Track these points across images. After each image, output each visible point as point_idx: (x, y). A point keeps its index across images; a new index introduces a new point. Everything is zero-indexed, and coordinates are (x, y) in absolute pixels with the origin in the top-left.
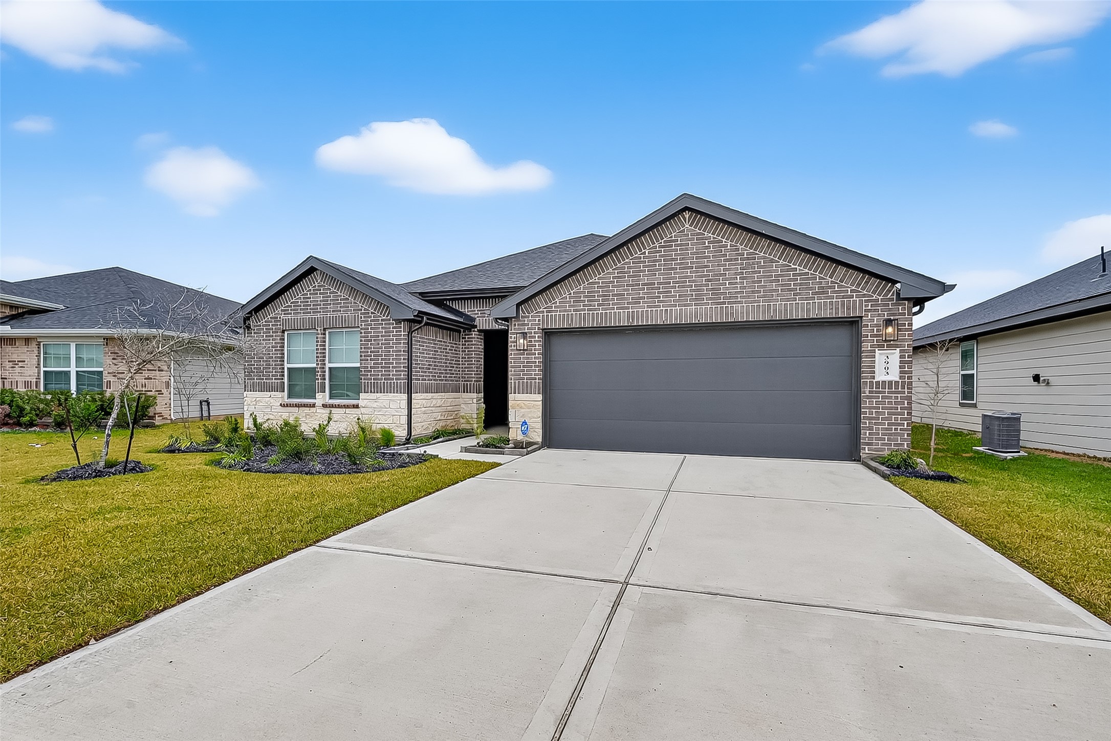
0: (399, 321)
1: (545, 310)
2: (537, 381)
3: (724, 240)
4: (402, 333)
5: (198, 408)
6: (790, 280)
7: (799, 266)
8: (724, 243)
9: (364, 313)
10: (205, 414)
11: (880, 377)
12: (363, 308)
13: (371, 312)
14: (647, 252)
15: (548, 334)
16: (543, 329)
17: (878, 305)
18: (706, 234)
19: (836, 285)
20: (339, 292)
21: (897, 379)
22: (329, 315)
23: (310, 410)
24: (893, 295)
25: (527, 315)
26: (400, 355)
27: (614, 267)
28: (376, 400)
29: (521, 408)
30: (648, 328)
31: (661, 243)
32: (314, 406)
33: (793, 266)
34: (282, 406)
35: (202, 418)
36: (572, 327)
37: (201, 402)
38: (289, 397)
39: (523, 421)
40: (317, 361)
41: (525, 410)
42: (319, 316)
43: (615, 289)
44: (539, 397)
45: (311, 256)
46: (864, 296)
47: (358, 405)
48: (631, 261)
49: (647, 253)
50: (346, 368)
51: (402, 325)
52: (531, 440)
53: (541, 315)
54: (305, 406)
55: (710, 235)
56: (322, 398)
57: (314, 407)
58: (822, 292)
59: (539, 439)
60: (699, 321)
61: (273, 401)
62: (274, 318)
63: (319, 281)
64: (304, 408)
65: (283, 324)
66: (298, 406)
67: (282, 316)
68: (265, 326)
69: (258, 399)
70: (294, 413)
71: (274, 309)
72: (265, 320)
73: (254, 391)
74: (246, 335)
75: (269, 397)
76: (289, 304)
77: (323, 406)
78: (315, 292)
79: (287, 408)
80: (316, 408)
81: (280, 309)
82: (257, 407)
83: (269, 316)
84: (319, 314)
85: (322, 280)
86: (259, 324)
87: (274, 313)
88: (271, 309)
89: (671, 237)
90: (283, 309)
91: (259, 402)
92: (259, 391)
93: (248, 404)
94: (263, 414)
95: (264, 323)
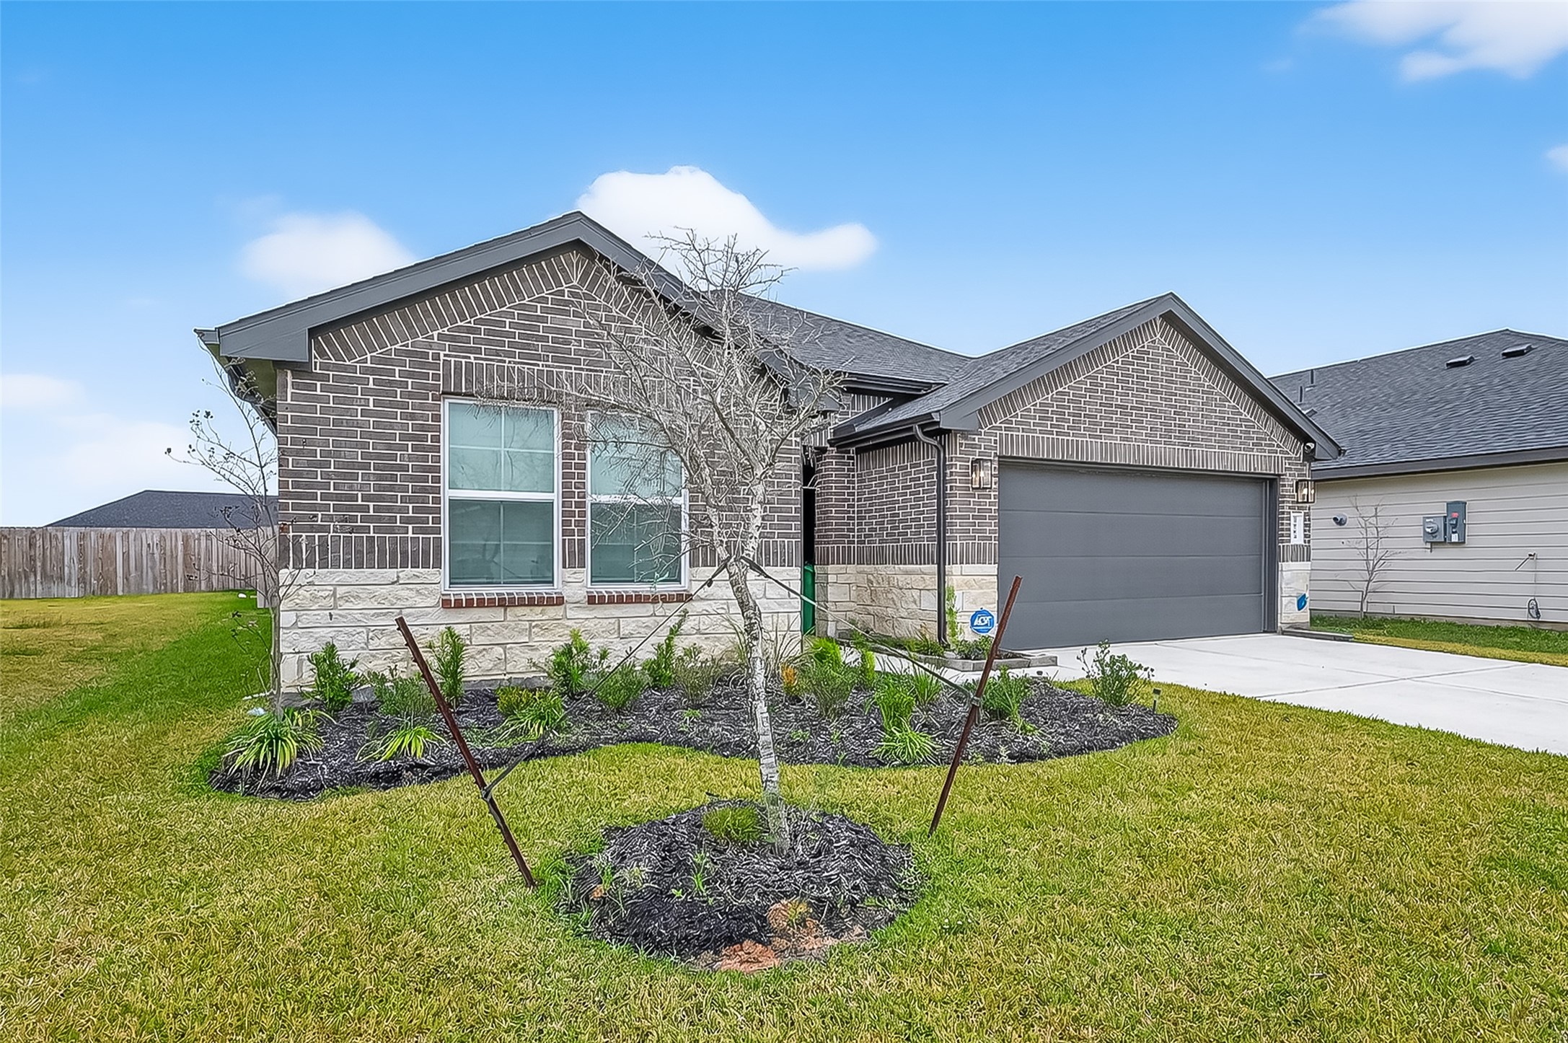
1: (1003, 426)
2: (993, 542)
11: (1294, 542)
15: (1006, 464)
16: (999, 457)
17: (1292, 464)
23: (542, 612)
24: (1300, 454)
32: (560, 601)
34: (450, 607)
38: (458, 582)
39: (979, 610)
44: (993, 569)
54: (531, 602)
57: (559, 604)
61: (405, 593)
62: (409, 354)
63: (575, 283)
64: (527, 610)
65: (447, 377)
66: (503, 603)
67: (442, 353)
68: (373, 371)
69: (341, 591)
70: (489, 625)
71: (410, 328)
72: (372, 354)
73: (324, 565)
74: (290, 390)
75: (393, 583)
76: (470, 322)
77: (591, 600)
78: (562, 307)
79: (467, 610)
80: (565, 608)
81: (435, 333)
82: (340, 612)
83: (393, 347)
84: (573, 366)
85: (582, 281)
86: (348, 363)
87: (410, 342)
88: (398, 328)
89: (1143, 347)
90: (447, 333)
91: (346, 598)
92: (347, 565)
93: (297, 607)
94: (368, 635)
95: (369, 364)
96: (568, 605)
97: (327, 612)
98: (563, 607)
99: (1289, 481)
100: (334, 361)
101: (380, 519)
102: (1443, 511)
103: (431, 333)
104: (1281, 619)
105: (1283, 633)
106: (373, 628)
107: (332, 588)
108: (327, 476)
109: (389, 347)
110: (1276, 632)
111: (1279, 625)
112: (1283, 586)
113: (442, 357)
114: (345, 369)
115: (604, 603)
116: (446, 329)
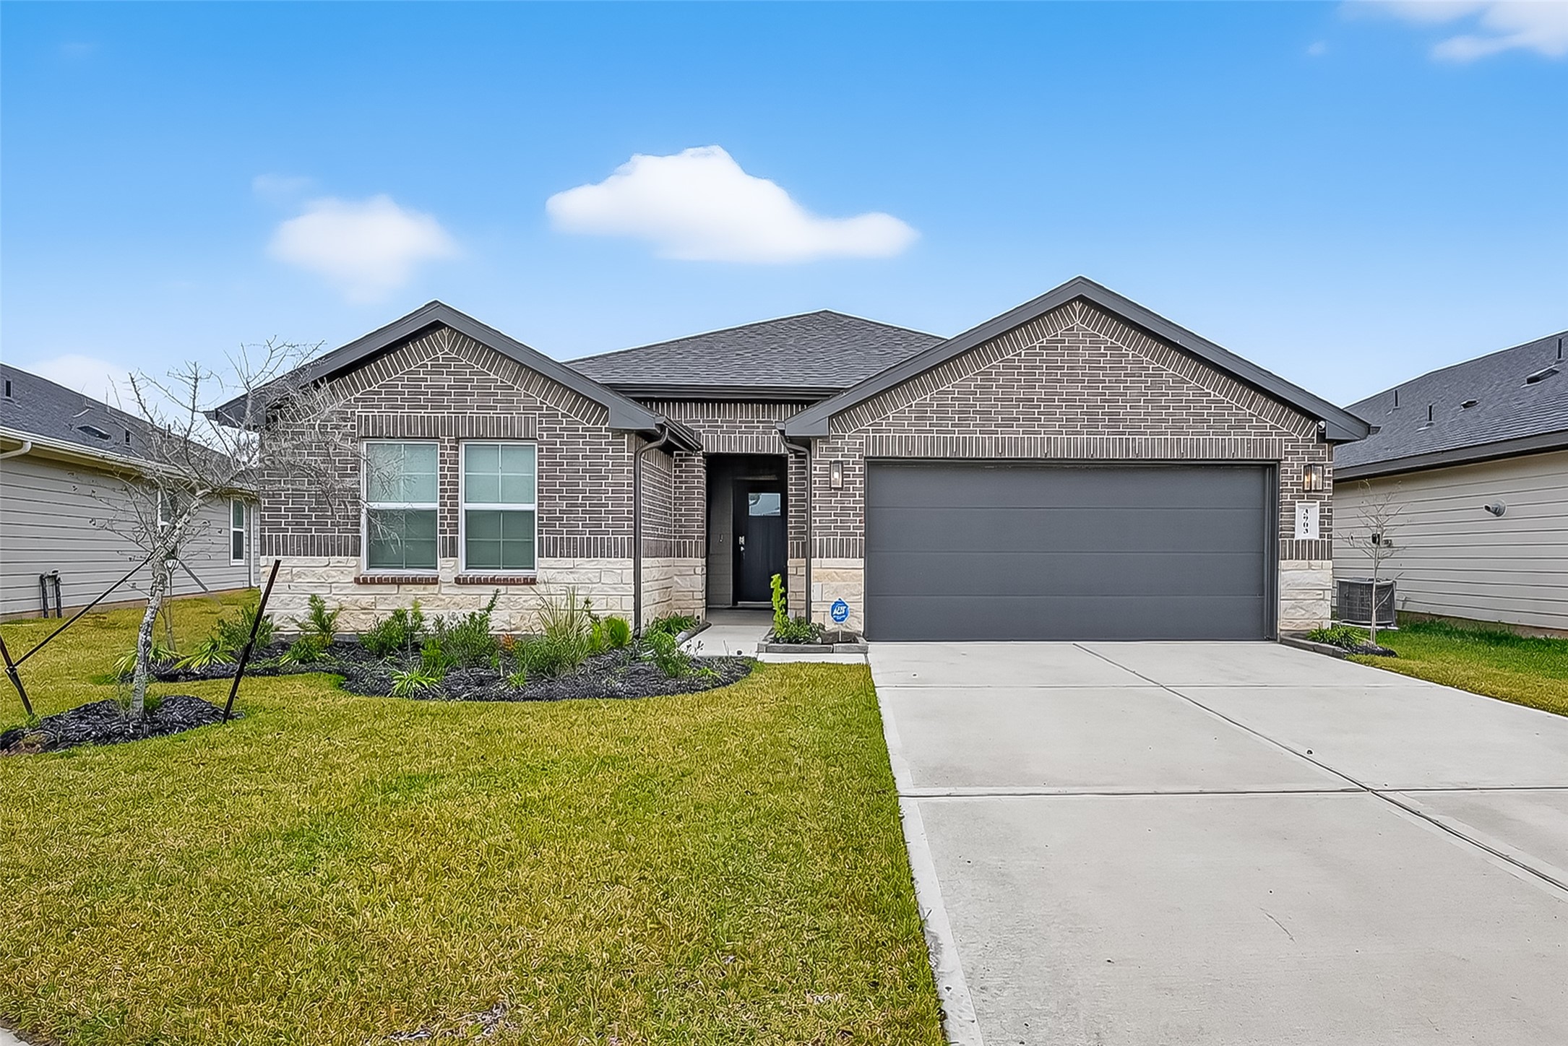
0: (619, 433)
1: (871, 428)
2: (858, 538)
3: (1124, 347)
4: (626, 454)
5: (36, 592)
6: (1203, 408)
7: (1214, 391)
8: (1124, 351)
9: (548, 416)
10: (51, 604)
11: (1300, 535)
12: (545, 406)
13: (562, 414)
14: (1023, 352)
15: (874, 464)
16: (865, 458)
17: (1298, 447)
18: (1101, 335)
19: (1254, 418)
20: (491, 374)
21: (1318, 538)
22: (468, 415)
23: (424, 589)
24: (1313, 435)
25: (841, 434)
26: (622, 492)
27: (977, 371)
28: (571, 570)
29: (833, 580)
30: (1027, 463)
31: (1043, 342)
32: (435, 581)
33: (1207, 391)
34: (359, 583)
35: (45, 611)
36: (912, 456)
37: (42, 579)
38: (370, 566)
39: (837, 600)
40: (441, 497)
41: (837, 583)
42: (446, 415)
43: (978, 403)
44: (860, 563)
45: (436, 302)
46: (1283, 434)
47: (535, 579)
48: (1001, 364)
49: (1023, 355)
50: (502, 511)
51: (626, 440)
52: (847, 630)
53: (865, 435)
54: (415, 581)
55: (1107, 338)
56: (450, 568)
57: (437, 583)
58: (1239, 426)
59: (860, 628)
60: (1092, 456)
61: (334, 573)
62: (337, 412)
63: (446, 350)
64: (410, 587)
65: (360, 426)
66: (397, 582)
67: (357, 411)
69: (296, 570)
70: (387, 597)
72: (314, 415)
73: (285, 554)
75: (326, 566)
76: (375, 388)
77: (458, 580)
78: (437, 370)
79: (371, 586)
80: (440, 586)
81: (353, 398)
82: (295, 585)
83: (326, 409)
84: (446, 411)
85: (452, 349)
86: (300, 422)
87: (337, 404)
89: (1057, 335)
90: (359, 397)
91: (299, 575)
92: (299, 554)
96: (443, 585)
97: (287, 584)
98: (438, 586)
99: (1291, 467)
100: (291, 422)
101: (318, 523)
103: (349, 398)
105: (1283, 642)
107: (289, 568)
109: (324, 410)
110: (1276, 640)
111: (1277, 629)
113: (357, 414)
114: (297, 426)
115: (469, 584)
116: (359, 394)
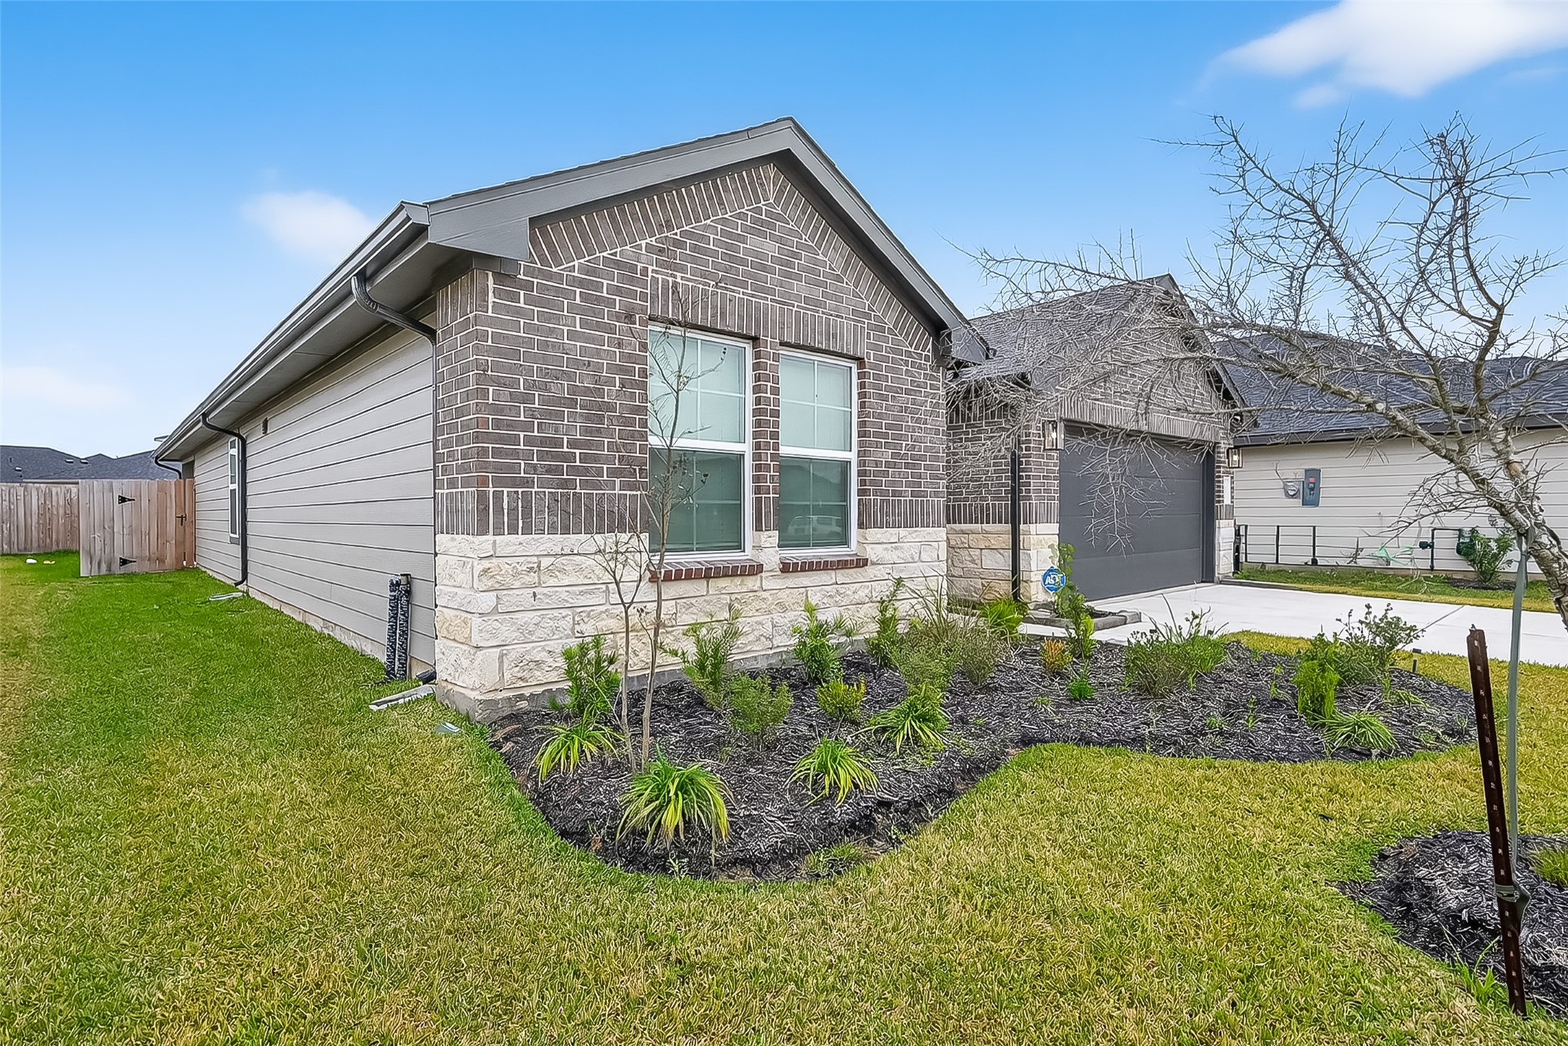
2: (1056, 502)
12: (873, 313)
22: (795, 308)
23: (742, 584)
24: (1228, 426)
28: (895, 545)
32: (755, 569)
39: (1050, 568)
42: (769, 302)
44: (1054, 528)
47: (866, 560)
50: (816, 459)
56: (772, 547)
61: (612, 566)
62: (618, 264)
63: (771, 201)
65: (654, 297)
66: (709, 574)
67: (650, 268)
68: (581, 283)
69: (546, 562)
70: (693, 601)
71: (618, 233)
72: (580, 261)
73: (527, 530)
74: (491, 298)
75: (600, 552)
76: (676, 234)
77: (785, 568)
78: (759, 227)
79: (674, 583)
80: (761, 577)
81: (643, 243)
82: (545, 591)
83: (601, 254)
84: (769, 297)
85: (777, 200)
86: (555, 270)
87: (619, 249)
88: (607, 230)
90: (654, 243)
91: (551, 572)
92: (553, 530)
93: (497, 586)
94: (574, 620)
95: (576, 274)
96: (763, 575)
97: (531, 591)
98: (759, 576)
99: (1223, 447)
100: (539, 266)
101: (586, 471)
102: (1302, 476)
103: (638, 242)
104: (1219, 570)
105: (1221, 582)
106: (579, 610)
107: (535, 559)
108: (531, 413)
109: (598, 255)
110: (1213, 582)
111: (1216, 575)
112: (1221, 541)
113: (650, 274)
114: (550, 276)
115: (797, 571)
116: (653, 239)
